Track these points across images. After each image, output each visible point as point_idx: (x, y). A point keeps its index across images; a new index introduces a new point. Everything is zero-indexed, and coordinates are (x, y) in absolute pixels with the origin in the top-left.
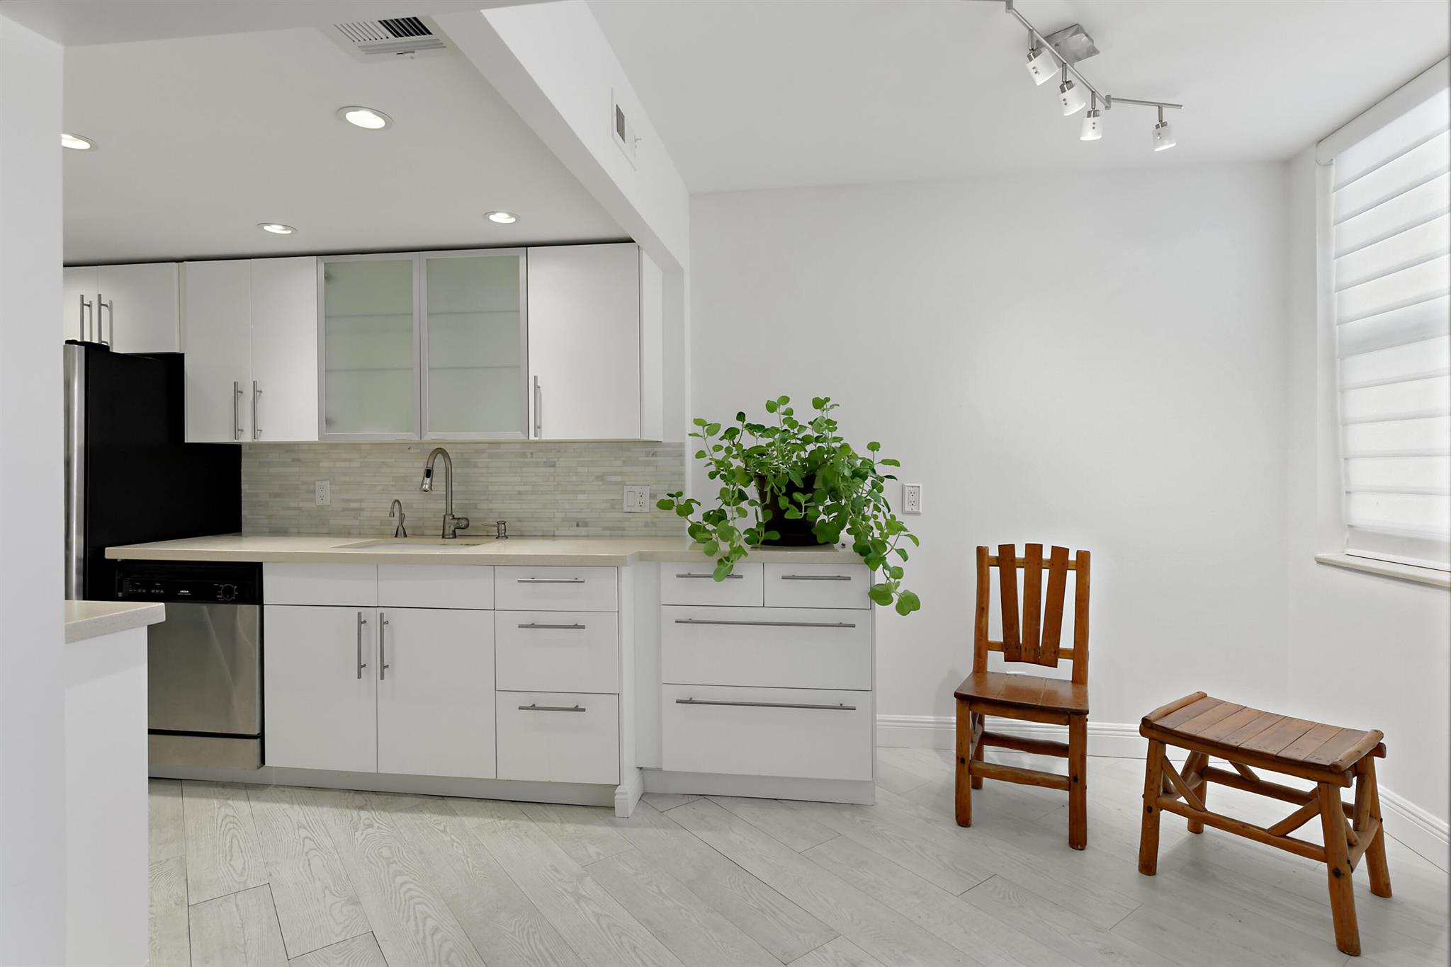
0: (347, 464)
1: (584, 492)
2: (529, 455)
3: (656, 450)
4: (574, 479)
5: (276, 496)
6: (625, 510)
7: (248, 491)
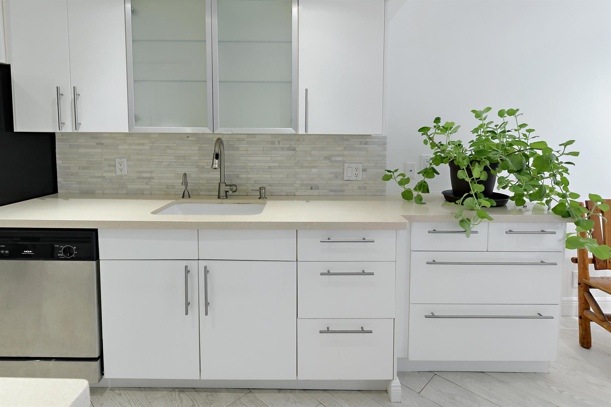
0: (140, 147)
1: (315, 167)
2: (277, 143)
3: (367, 140)
4: (309, 158)
5: (84, 168)
6: (346, 178)
7: (62, 165)
